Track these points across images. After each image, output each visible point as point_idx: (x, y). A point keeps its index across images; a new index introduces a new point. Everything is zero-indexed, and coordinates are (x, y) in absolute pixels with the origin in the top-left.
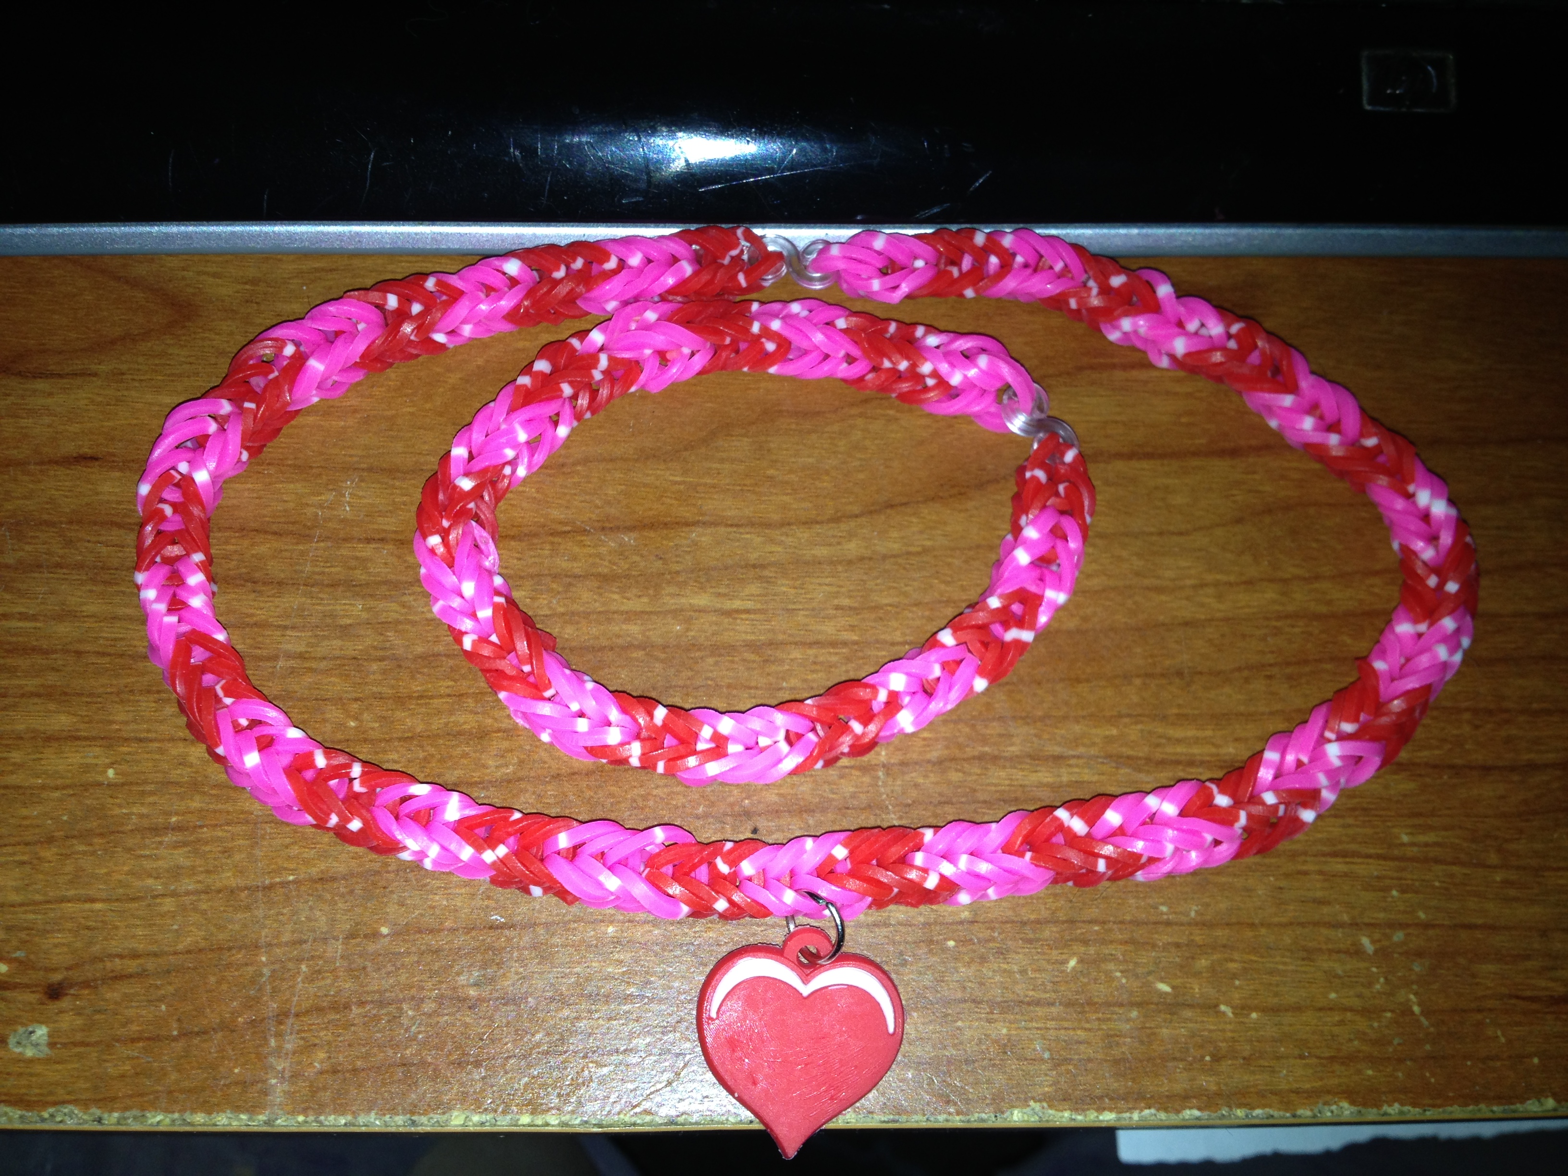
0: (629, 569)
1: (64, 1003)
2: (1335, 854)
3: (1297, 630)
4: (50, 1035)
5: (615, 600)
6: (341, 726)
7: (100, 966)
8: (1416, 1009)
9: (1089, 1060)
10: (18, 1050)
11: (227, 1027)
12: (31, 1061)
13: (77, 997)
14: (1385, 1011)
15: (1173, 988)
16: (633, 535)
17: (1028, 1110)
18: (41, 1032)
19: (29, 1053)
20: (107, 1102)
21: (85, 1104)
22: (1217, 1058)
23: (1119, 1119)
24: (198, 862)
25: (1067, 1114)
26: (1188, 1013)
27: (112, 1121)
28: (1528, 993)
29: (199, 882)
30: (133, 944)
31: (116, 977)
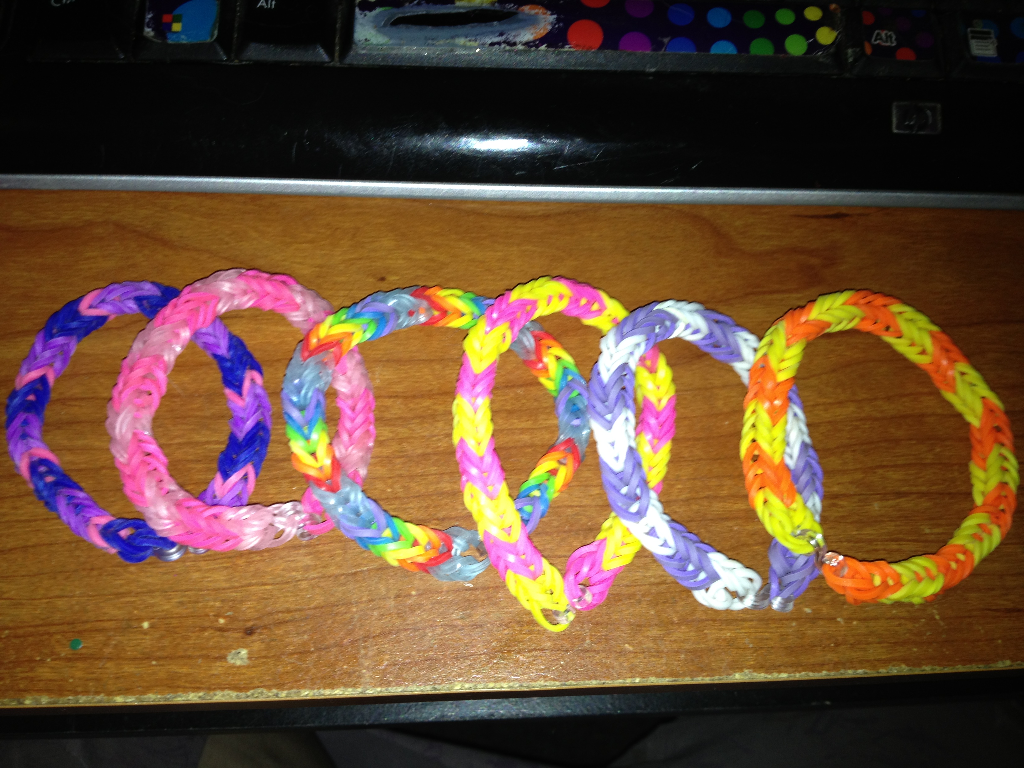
0: (521, 407)
1: (255, 637)
2: (892, 540)
3: (866, 426)
4: (249, 653)
5: (515, 423)
6: (384, 491)
7: (271, 617)
8: (937, 617)
9: (772, 648)
10: (232, 661)
11: (339, 645)
12: (239, 667)
13: (261, 634)
14: (921, 618)
15: (813, 610)
16: (523, 389)
17: (742, 673)
18: (244, 652)
19: (239, 663)
20: (280, 686)
21: (269, 688)
22: (837, 645)
23: (789, 677)
24: (318, 562)
25: (762, 675)
26: (821, 623)
27: (283, 695)
28: (994, 608)
29: (319, 573)
30: (287, 605)
31: (279, 623)
